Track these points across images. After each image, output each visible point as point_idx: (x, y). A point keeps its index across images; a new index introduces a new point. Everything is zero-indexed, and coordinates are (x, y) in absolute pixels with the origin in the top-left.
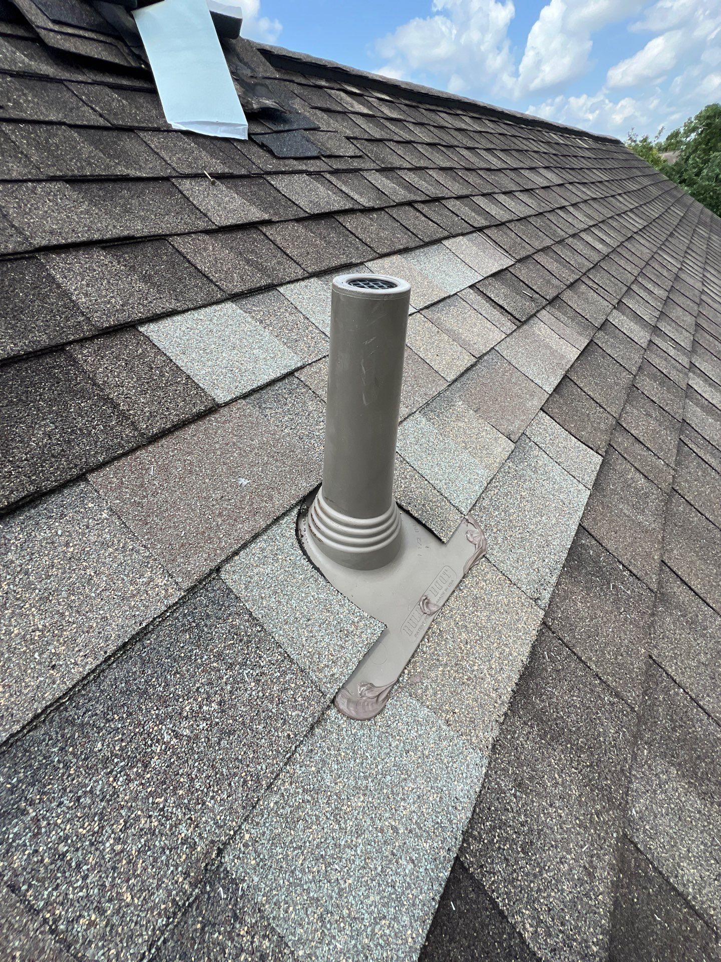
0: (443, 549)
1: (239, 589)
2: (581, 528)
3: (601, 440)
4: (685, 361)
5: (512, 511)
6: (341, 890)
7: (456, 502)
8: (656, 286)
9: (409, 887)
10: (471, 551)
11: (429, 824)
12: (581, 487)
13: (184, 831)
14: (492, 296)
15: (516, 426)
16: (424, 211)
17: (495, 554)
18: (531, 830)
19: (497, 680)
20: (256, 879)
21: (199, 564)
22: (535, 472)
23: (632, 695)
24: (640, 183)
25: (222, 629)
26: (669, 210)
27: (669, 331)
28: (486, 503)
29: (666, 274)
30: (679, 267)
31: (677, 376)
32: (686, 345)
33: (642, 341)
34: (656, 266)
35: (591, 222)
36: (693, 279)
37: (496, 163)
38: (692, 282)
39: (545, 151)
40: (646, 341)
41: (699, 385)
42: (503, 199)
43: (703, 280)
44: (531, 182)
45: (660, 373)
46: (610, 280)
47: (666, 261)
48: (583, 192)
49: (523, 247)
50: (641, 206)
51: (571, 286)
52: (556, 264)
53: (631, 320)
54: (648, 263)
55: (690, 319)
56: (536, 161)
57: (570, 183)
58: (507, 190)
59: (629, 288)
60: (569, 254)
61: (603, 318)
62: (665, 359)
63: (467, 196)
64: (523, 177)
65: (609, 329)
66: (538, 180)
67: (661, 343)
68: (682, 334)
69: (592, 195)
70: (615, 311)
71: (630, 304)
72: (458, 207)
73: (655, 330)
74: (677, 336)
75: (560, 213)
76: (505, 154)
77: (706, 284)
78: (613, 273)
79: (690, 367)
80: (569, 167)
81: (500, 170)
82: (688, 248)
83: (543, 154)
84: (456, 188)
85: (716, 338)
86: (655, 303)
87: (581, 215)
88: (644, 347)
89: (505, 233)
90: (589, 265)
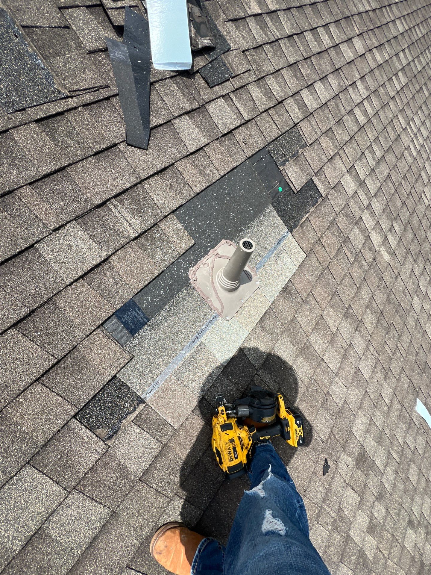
2: (290, 280)
3: (309, 249)
4: (366, 203)
8: (380, 148)
12: (295, 266)
27: (370, 183)
29: (392, 135)
30: (404, 127)
31: (357, 212)
32: (373, 192)
33: (350, 193)
34: (389, 129)
35: (367, 94)
36: (408, 137)
37: (327, 42)
38: (405, 139)
39: (368, 8)
40: (353, 193)
41: (366, 217)
42: (319, 86)
43: (415, 135)
44: (343, 58)
45: (350, 212)
46: (354, 149)
47: (399, 123)
48: (375, 59)
49: (316, 133)
50: (413, 60)
51: (331, 160)
52: (329, 143)
53: (352, 178)
54: (385, 128)
55: (386, 173)
56: (355, 28)
57: (370, 50)
58: (324, 75)
59: (363, 153)
60: (340, 131)
61: (338, 180)
62: (358, 203)
63: (298, 92)
64: (340, 53)
65: (338, 186)
66: (348, 53)
67: (361, 193)
68: (375, 184)
69: (380, 60)
70: (347, 173)
71: (358, 166)
72: (291, 105)
73: (362, 184)
74: (372, 186)
75: (350, 89)
76: (337, 26)
77: (414, 139)
78: (359, 143)
79: (368, 206)
80: (379, 24)
81: (327, 50)
82: (425, 102)
83: (364, 14)
84: (293, 85)
85: (394, 184)
86: (372, 163)
87: (363, 88)
88: (350, 196)
89: (310, 122)
90: (347, 138)
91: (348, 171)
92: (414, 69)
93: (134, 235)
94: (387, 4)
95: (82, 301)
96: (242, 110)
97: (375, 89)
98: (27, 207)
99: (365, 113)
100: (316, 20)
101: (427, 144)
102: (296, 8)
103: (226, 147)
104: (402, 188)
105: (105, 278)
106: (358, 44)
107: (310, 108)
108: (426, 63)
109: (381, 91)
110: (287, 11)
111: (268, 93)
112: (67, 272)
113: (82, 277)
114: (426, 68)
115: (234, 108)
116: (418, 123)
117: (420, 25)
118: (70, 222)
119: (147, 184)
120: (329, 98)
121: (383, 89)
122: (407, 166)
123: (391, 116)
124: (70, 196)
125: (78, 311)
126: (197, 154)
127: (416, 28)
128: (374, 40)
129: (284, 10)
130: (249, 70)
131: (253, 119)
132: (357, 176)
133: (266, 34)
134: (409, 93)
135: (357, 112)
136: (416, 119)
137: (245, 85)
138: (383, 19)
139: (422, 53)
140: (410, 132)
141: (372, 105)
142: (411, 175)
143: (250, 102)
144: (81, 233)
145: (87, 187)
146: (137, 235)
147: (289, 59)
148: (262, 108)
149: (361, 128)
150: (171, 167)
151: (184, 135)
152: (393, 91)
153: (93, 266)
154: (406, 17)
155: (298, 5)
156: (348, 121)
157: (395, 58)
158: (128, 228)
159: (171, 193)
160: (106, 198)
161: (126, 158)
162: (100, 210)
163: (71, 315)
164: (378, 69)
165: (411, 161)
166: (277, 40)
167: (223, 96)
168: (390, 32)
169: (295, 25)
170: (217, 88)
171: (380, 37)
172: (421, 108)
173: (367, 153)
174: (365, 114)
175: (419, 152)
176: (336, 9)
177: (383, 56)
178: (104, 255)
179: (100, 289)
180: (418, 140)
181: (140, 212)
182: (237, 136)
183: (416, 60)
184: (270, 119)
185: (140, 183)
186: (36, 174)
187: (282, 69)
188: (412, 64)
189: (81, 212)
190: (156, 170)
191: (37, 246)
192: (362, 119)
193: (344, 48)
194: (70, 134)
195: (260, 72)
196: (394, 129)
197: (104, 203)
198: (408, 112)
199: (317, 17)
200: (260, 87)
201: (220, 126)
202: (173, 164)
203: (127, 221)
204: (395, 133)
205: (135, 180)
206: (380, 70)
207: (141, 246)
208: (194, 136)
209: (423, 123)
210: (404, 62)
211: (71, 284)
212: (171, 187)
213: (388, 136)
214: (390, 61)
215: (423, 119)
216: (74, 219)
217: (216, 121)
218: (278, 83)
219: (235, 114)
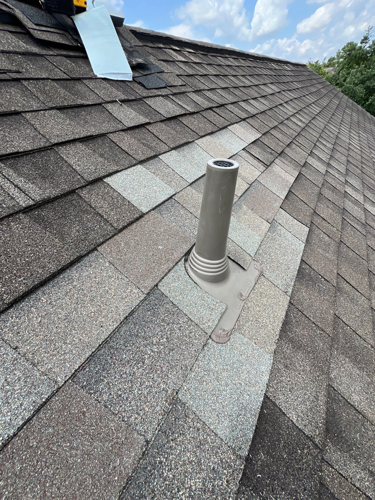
0: (245, 272)
1: (167, 293)
2: (302, 261)
3: (308, 221)
4: (343, 179)
5: (272, 254)
6: (223, 406)
7: (248, 252)
8: (328, 142)
9: (248, 404)
10: (257, 273)
11: (253, 381)
12: (301, 242)
13: (162, 386)
14: (253, 153)
15: (270, 216)
16: (217, 112)
17: (267, 274)
18: (292, 383)
19: (273, 326)
20: (192, 403)
21: (150, 283)
22: (280, 237)
23: (329, 330)
24: (317, 88)
25: (162, 309)
26: (331, 101)
27: (335, 165)
28: (261, 251)
30: (337, 132)
32: (343, 172)
34: (327, 132)
35: (295, 111)
37: (248, 83)
38: (344, 139)
40: (324, 171)
41: (350, 191)
42: (253, 102)
43: (350, 137)
44: (265, 92)
45: (332, 186)
46: (306, 141)
47: (331, 129)
48: (290, 95)
49: (265, 127)
50: (318, 100)
51: (288, 146)
52: (280, 135)
53: (317, 161)
54: (323, 131)
55: (344, 159)
56: (266, 80)
57: (283, 91)
58: (254, 97)
59: (315, 144)
60: (286, 129)
61: (304, 161)
62: (334, 179)
63: (236, 102)
65: (307, 166)
66: (268, 90)
67: (331, 171)
68: (341, 166)
69: (294, 96)
70: (309, 157)
71: (316, 152)
72: (232, 108)
73: (329, 165)
75: (280, 107)
76: (251, 77)
78: (307, 137)
79: (346, 182)
81: (250, 86)
83: (269, 76)
84: (230, 98)
85: (357, 167)
86: (327, 151)
87: (290, 107)
88: (324, 174)
89: (255, 120)
90: (295, 134)
92: (321, 104)
94: (282, 75)
96: (185, 106)
97: (300, 109)
99: (301, 121)
100: (235, 73)
101: (363, 144)
102: (216, 65)
103: (174, 129)
104: (366, 170)
106: (273, 87)
107: (251, 112)
108: (327, 103)
110: (209, 65)
111: (208, 99)
114: (329, 105)
115: (176, 104)
120: (265, 109)
121: (306, 110)
122: (358, 155)
123: (323, 125)
126: (136, 130)
128: (283, 87)
129: (206, 64)
130: (185, 85)
131: (198, 112)
132: (320, 158)
134: (327, 115)
135: (293, 119)
136: (342, 129)
137: (183, 93)
138: (283, 80)
139: (321, 98)
140: (344, 135)
141: (303, 117)
143: (191, 102)
147: (220, 85)
148: (205, 106)
149: (303, 129)
151: (119, 115)
152: (315, 112)
156: (289, 124)
166: (205, 75)
167: (162, 96)
170: (154, 90)
171: (287, 87)
172: (341, 123)
173: (318, 144)
175: (361, 148)
176: (247, 71)
180: (354, 140)
182: (184, 122)
184: (216, 114)
187: (216, 89)
192: (301, 124)
193: (262, 87)
195: (196, 88)
196: (330, 132)
198: (334, 124)
200: (199, 96)
201: (162, 112)
202: (104, 134)
204: (332, 134)
206: (297, 101)
208: (130, 116)
209: (350, 132)
210: (312, 100)
213: (328, 136)
214: (301, 98)
215: (348, 130)
217: (158, 110)
218: (215, 95)
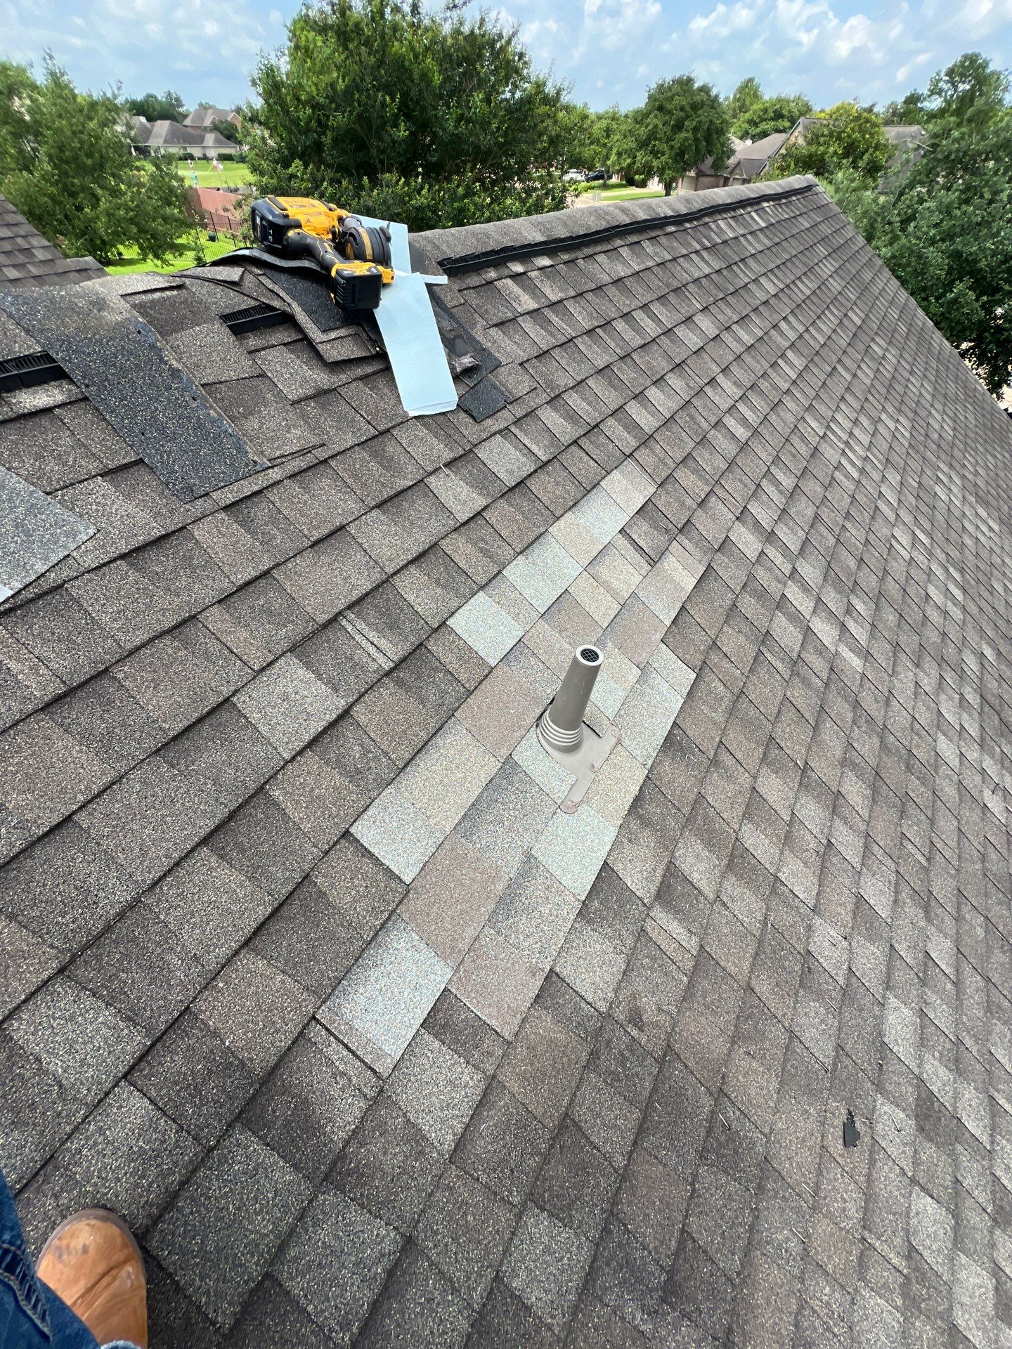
0: (601, 738)
1: (519, 762)
2: (675, 723)
3: (698, 661)
5: (636, 716)
7: (607, 714)
10: (614, 741)
15: (643, 658)
17: (626, 742)
19: (623, 801)
21: (504, 753)
25: (516, 778)
27: (784, 533)
28: (622, 712)
29: (804, 450)
30: (821, 435)
31: (774, 588)
32: (795, 548)
33: (752, 555)
34: (796, 440)
35: (739, 393)
36: (834, 449)
37: (651, 329)
38: (830, 454)
39: (707, 270)
40: (757, 554)
41: (793, 593)
42: (653, 393)
43: (847, 443)
44: (684, 347)
45: (760, 587)
46: (741, 481)
47: (809, 430)
48: (739, 340)
49: (665, 464)
50: (807, 330)
51: (702, 504)
52: (692, 477)
53: (749, 530)
54: (787, 440)
55: (810, 511)
56: (694, 301)
57: (726, 329)
58: (658, 377)
59: (759, 485)
60: (707, 456)
61: (724, 536)
62: (770, 570)
63: (621, 407)
64: (677, 340)
65: (727, 546)
66: (692, 339)
67: (771, 552)
68: (795, 535)
69: (748, 340)
70: (737, 523)
71: (754, 508)
72: (613, 428)
73: (771, 536)
74: (790, 538)
75: (708, 390)
76: (662, 304)
77: (847, 450)
78: (747, 470)
79: (791, 574)
80: (732, 289)
81: (654, 340)
82: (848, 389)
83: (704, 281)
84: (611, 398)
85: (831, 530)
86: (779, 500)
87: (730, 384)
88: (753, 561)
89: (651, 450)
90: (724, 466)
91: (737, 518)
92: (812, 342)
93: (388, 666)
94: (737, 259)
95: (312, 790)
96: (534, 448)
97: (751, 384)
98: (218, 639)
99: (744, 421)
100: (627, 302)
101: (874, 456)
102: (592, 291)
103: (519, 509)
104: (848, 534)
105: (347, 745)
106: (704, 323)
107: (646, 429)
108: (830, 331)
109: (764, 385)
110: (578, 298)
111: (572, 416)
112: (286, 740)
113: (310, 745)
114: (833, 336)
115: (521, 446)
116: (847, 424)
117: (803, 277)
118: (283, 655)
119: (397, 581)
120: (676, 408)
121: (767, 381)
122: (846, 496)
123: (793, 420)
124: (280, 615)
125: (307, 807)
126: (472, 525)
127: (798, 283)
128: (728, 311)
129: (573, 297)
130: (535, 389)
131: (555, 457)
132: (757, 523)
133: (552, 334)
134: (815, 379)
135: (730, 422)
136: (839, 417)
137: (533, 411)
138: (737, 281)
139: (819, 317)
140: (835, 440)
141: (753, 409)
142: (859, 511)
143: (544, 434)
144: (302, 672)
145: (304, 598)
146: (392, 665)
147: (595, 363)
148: (566, 439)
149: (744, 447)
150: (434, 549)
151: (448, 499)
152: (785, 381)
153: (325, 724)
154: (776, 271)
155: (594, 286)
156: (717, 438)
157: (773, 332)
158: (376, 654)
159: (439, 590)
160: (336, 610)
161: (360, 545)
162: (329, 632)
163: (295, 815)
164: (749, 353)
165: (852, 487)
166: (570, 340)
167: (500, 432)
168: (754, 296)
169: (595, 314)
170: (489, 422)
171: (739, 308)
172: (843, 398)
173: (764, 483)
174: (744, 423)
175: (862, 471)
176: (657, 282)
177: (751, 333)
178: (342, 704)
179: (339, 764)
180: (854, 451)
181: (391, 626)
182: (533, 488)
183: (811, 329)
184: (582, 454)
185: (387, 581)
186: (226, 586)
187: (587, 378)
188: (806, 336)
189: (299, 637)
190: (410, 557)
191: (235, 699)
192: (741, 433)
193: (681, 332)
194: (273, 521)
195: (552, 389)
196: (803, 438)
197: (334, 620)
198: (821, 408)
199: (627, 298)
200: (557, 411)
201: (502, 475)
202: (436, 544)
203: (372, 643)
204: (807, 445)
205: (377, 577)
206: (753, 354)
207: (400, 683)
208: (462, 497)
209: (856, 422)
210: (792, 336)
211: (293, 758)
212: (438, 581)
213: (795, 452)
214: (765, 338)
215: (853, 416)
216: (290, 650)
217: (495, 470)
218: (584, 399)
219: (524, 455)
